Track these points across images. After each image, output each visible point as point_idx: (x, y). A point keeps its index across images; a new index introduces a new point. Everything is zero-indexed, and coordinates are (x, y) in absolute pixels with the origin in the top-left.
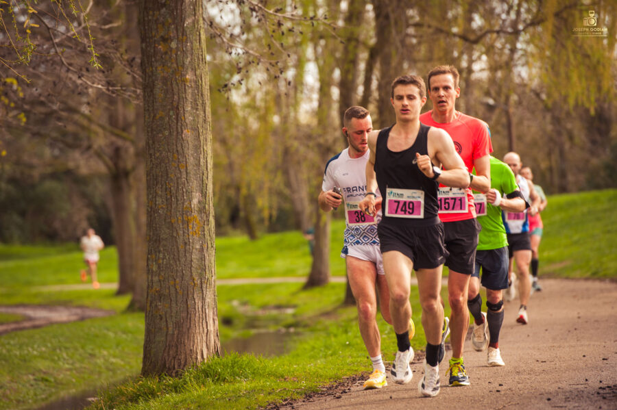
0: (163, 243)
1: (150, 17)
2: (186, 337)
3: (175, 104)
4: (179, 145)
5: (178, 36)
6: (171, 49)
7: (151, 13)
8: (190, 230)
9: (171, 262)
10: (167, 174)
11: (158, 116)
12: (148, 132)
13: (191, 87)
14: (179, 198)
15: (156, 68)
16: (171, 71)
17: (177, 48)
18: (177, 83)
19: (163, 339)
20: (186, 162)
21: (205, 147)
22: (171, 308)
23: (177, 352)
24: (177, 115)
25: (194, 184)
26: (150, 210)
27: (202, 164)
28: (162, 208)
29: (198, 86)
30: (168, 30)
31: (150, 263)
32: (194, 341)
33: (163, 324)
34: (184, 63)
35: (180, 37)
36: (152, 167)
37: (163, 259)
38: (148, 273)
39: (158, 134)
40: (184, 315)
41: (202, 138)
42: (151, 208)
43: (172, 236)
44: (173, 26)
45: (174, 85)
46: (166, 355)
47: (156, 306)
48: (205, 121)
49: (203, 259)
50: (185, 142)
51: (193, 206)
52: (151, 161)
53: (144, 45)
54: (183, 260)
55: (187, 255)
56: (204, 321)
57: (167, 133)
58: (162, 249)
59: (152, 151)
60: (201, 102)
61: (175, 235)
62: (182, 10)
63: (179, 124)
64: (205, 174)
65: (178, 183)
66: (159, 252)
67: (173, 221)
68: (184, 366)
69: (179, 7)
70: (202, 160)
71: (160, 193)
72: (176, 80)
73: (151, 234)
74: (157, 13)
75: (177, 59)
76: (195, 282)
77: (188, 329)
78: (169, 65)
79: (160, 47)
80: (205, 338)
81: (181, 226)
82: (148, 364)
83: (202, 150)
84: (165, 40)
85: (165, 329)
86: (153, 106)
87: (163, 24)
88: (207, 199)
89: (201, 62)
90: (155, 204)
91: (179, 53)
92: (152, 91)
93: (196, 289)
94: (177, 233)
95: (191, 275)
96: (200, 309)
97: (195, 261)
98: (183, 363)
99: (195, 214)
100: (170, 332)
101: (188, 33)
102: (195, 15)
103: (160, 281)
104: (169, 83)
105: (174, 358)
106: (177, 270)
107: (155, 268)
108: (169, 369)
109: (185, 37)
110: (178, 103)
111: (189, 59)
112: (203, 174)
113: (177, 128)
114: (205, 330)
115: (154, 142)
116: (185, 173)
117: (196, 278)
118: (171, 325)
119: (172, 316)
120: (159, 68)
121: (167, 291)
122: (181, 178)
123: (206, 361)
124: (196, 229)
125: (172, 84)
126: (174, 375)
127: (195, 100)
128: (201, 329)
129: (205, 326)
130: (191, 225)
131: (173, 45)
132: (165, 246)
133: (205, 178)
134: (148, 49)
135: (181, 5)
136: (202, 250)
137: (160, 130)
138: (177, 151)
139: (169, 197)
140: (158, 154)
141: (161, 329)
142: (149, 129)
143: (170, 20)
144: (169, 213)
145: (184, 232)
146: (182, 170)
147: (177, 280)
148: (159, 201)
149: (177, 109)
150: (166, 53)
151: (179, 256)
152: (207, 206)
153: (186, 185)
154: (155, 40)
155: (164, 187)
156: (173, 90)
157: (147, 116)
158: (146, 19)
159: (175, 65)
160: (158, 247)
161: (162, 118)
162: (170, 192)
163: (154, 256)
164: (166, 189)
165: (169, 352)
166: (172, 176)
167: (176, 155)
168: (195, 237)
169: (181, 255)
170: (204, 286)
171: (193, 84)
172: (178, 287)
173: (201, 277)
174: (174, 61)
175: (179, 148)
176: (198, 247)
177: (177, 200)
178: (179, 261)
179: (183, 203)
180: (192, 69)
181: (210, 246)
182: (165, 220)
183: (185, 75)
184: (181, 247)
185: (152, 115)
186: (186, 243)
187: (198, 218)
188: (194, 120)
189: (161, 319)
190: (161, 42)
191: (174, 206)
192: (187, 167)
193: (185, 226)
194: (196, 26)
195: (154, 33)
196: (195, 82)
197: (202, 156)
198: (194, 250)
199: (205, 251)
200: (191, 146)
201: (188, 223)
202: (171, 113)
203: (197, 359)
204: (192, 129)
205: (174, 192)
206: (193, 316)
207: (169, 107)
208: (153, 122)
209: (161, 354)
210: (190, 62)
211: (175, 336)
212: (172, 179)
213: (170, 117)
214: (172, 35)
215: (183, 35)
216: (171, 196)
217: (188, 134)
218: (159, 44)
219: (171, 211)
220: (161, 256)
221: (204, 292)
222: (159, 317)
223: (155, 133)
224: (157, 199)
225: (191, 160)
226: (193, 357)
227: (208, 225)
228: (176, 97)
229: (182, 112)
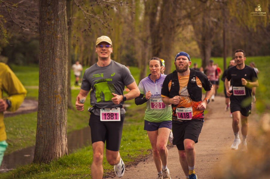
0: (45, 106)
1: (43, 10)
2: (53, 146)
3: (52, 47)
4: (53, 65)
5: (55, 18)
6: (52, 24)
7: (44, 8)
8: (57, 101)
9: (48, 114)
10: (48, 77)
11: (45, 52)
12: (41, 58)
13: (60, 40)
14: (52, 87)
15: (45, 31)
16: (51, 33)
17: (54, 23)
18: (54, 39)
19: (43, 147)
20: (56, 72)
21: (65, 66)
22: (47, 134)
23: (48, 153)
24: (53, 52)
25: (59, 82)
26: (40, 92)
27: (63, 73)
28: (45, 91)
29: (63, 40)
30: (51, 16)
31: (39, 114)
32: (56, 148)
33: (43, 141)
34: (57, 30)
35: (56, 19)
36: (42, 74)
37: (44, 113)
38: (38, 118)
39: (45, 59)
40: (52, 137)
41: (63, 62)
42: (40, 91)
43: (49, 103)
44: (53, 14)
45: (52, 39)
46: (44, 154)
47: (41, 133)
48: (65, 55)
49: (61, 113)
50: (56, 63)
51: (58, 91)
52: (41, 71)
53: (40, 21)
54: (53, 114)
55: (55, 112)
56: (61, 140)
57: (48, 59)
58: (44, 109)
59: (42, 67)
60: (64, 47)
61: (50, 103)
62: (57, 7)
63: (54, 56)
64: (64, 78)
65: (52, 81)
66: (43, 110)
67: (49, 97)
68: (51, 159)
69: (56, 6)
70: (63, 71)
71: (44, 85)
72: (53, 37)
73: (40, 102)
74: (46, 8)
75: (54, 28)
76: (58, 123)
77: (54, 143)
78: (51, 30)
79: (47, 22)
80: (61, 147)
81: (53, 99)
82: (36, 157)
83: (63, 67)
84: (49, 20)
85: (44, 143)
86: (43, 48)
87: (49, 13)
88: (65, 88)
89: (64, 30)
90: (42, 89)
91: (55, 26)
92: (43, 41)
93: (58, 126)
94: (51, 102)
95: (56, 120)
96: (59, 135)
97: (58, 114)
98: (51, 157)
99: (59, 95)
100: (46, 144)
101: (59, 17)
102: (63, 9)
103: (42, 122)
104: (50, 38)
105: (47, 155)
106: (50, 118)
107: (41, 117)
108: (45, 160)
109: (58, 19)
110: (54, 47)
111: (59, 28)
112: (63, 77)
113: (53, 57)
114: (61, 144)
115: (43, 63)
116: (55, 77)
117: (58, 122)
118: (46, 141)
119: (47, 137)
120: (46, 32)
121: (46, 127)
122: (53, 79)
123: (60, 157)
124: (59, 101)
125: (51, 39)
126: (46, 162)
127: (61, 46)
128: (59, 143)
129: (61, 142)
130: (57, 99)
131: (53, 22)
132: (45, 107)
133: (64, 79)
134: (42, 23)
135: (57, 5)
136: (61, 110)
137: (46, 58)
138: (53, 67)
139: (48, 87)
140: (44, 68)
141: (42, 143)
142: (41, 57)
143: (52, 11)
144: (47, 94)
145: (54, 102)
146: (54, 76)
147: (50, 122)
148: (44, 88)
149: (53, 50)
150: (50, 25)
151: (51, 111)
152: (64, 91)
153: (56, 82)
154: (45, 20)
155: (46, 82)
156: (52, 41)
157: (40, 52)
158: (42, 10)
159: (53, 31)
160: (43, 108)
161: (46, 53)
162: (49, 85)
163: (41, 111)
164: (47, 83)
165: (45, 153)
166: (50, 78)
167: (52, 69)
168: (58, 104)
169: (52, 112)
170: (61, 125)
171: (60, 39)
172: (50, 125)
173: (60, 121)
174: (53, 29)
175: (53, 66)
176: (59, 108)
177: (51, 88)
178: (51, 114)
179: (54, 90)
180: (61, 33)
181: (65, 108)
182: (46, 96)
183: (57, 35)
184: (52, 108)
185: (42, 51)
186: (54, 107)
187: (60, 96)
188: (60, 54)
189: (42, 138)
190: (48, 21)
191: (50, 91)
192: (56, 74)
193: (54, 99)
194: (63, 14)
195: (45, 16)
196: (62, 38)
197: (63, 70)
198: (58, 110)
199: (63, 110)
200: (58, 66)
201: (56, 98)
202: (51, 51)
203: (57, 156)
204: (59, 58)
205: (50, 85)
206: (56, 138)
207: (50, 48)
208: (43, 54)
209: (41, 153)
210: (60, 30)
211: (48, 146)
212: (49, 79)
213: (50, 53)
214: (52, 18)
215: (57, 18)
216: (49, 86)
217: (57, 60)
218: (47, 21)
219: (48, 93)
220: (44, 111)
221: (61, 128)
222: (41, 137)
223: (43, 59)
224: (43, 87)
225: (58, 71)
226: (55, 155)
227: (64, 99)
228: (53, 44)
229: (55, 50)
